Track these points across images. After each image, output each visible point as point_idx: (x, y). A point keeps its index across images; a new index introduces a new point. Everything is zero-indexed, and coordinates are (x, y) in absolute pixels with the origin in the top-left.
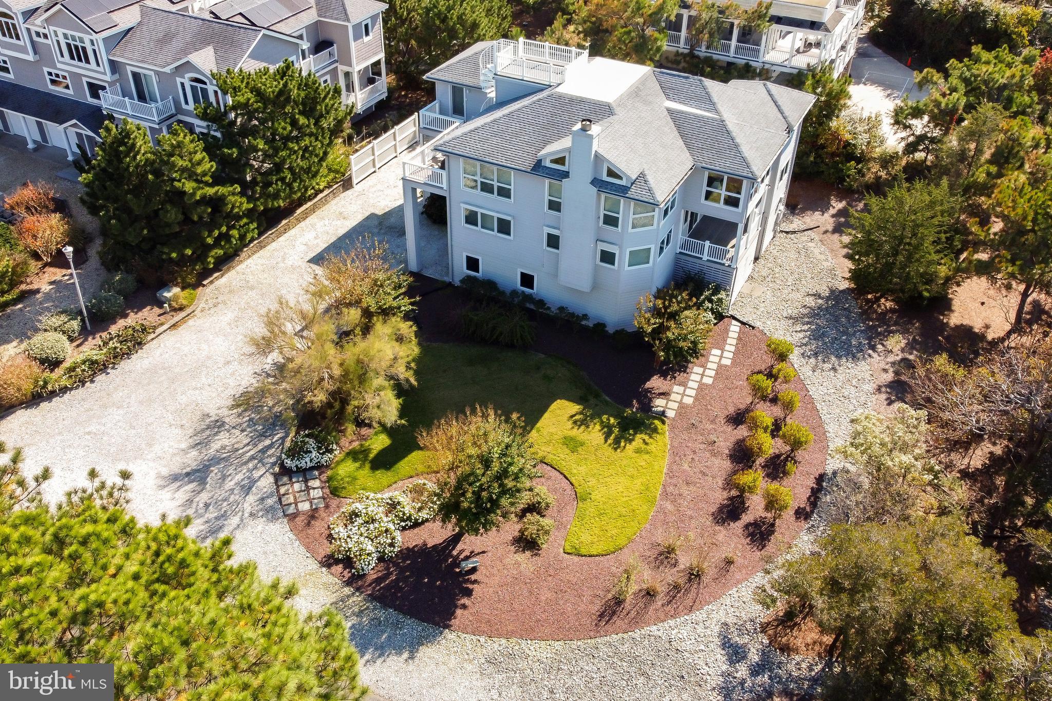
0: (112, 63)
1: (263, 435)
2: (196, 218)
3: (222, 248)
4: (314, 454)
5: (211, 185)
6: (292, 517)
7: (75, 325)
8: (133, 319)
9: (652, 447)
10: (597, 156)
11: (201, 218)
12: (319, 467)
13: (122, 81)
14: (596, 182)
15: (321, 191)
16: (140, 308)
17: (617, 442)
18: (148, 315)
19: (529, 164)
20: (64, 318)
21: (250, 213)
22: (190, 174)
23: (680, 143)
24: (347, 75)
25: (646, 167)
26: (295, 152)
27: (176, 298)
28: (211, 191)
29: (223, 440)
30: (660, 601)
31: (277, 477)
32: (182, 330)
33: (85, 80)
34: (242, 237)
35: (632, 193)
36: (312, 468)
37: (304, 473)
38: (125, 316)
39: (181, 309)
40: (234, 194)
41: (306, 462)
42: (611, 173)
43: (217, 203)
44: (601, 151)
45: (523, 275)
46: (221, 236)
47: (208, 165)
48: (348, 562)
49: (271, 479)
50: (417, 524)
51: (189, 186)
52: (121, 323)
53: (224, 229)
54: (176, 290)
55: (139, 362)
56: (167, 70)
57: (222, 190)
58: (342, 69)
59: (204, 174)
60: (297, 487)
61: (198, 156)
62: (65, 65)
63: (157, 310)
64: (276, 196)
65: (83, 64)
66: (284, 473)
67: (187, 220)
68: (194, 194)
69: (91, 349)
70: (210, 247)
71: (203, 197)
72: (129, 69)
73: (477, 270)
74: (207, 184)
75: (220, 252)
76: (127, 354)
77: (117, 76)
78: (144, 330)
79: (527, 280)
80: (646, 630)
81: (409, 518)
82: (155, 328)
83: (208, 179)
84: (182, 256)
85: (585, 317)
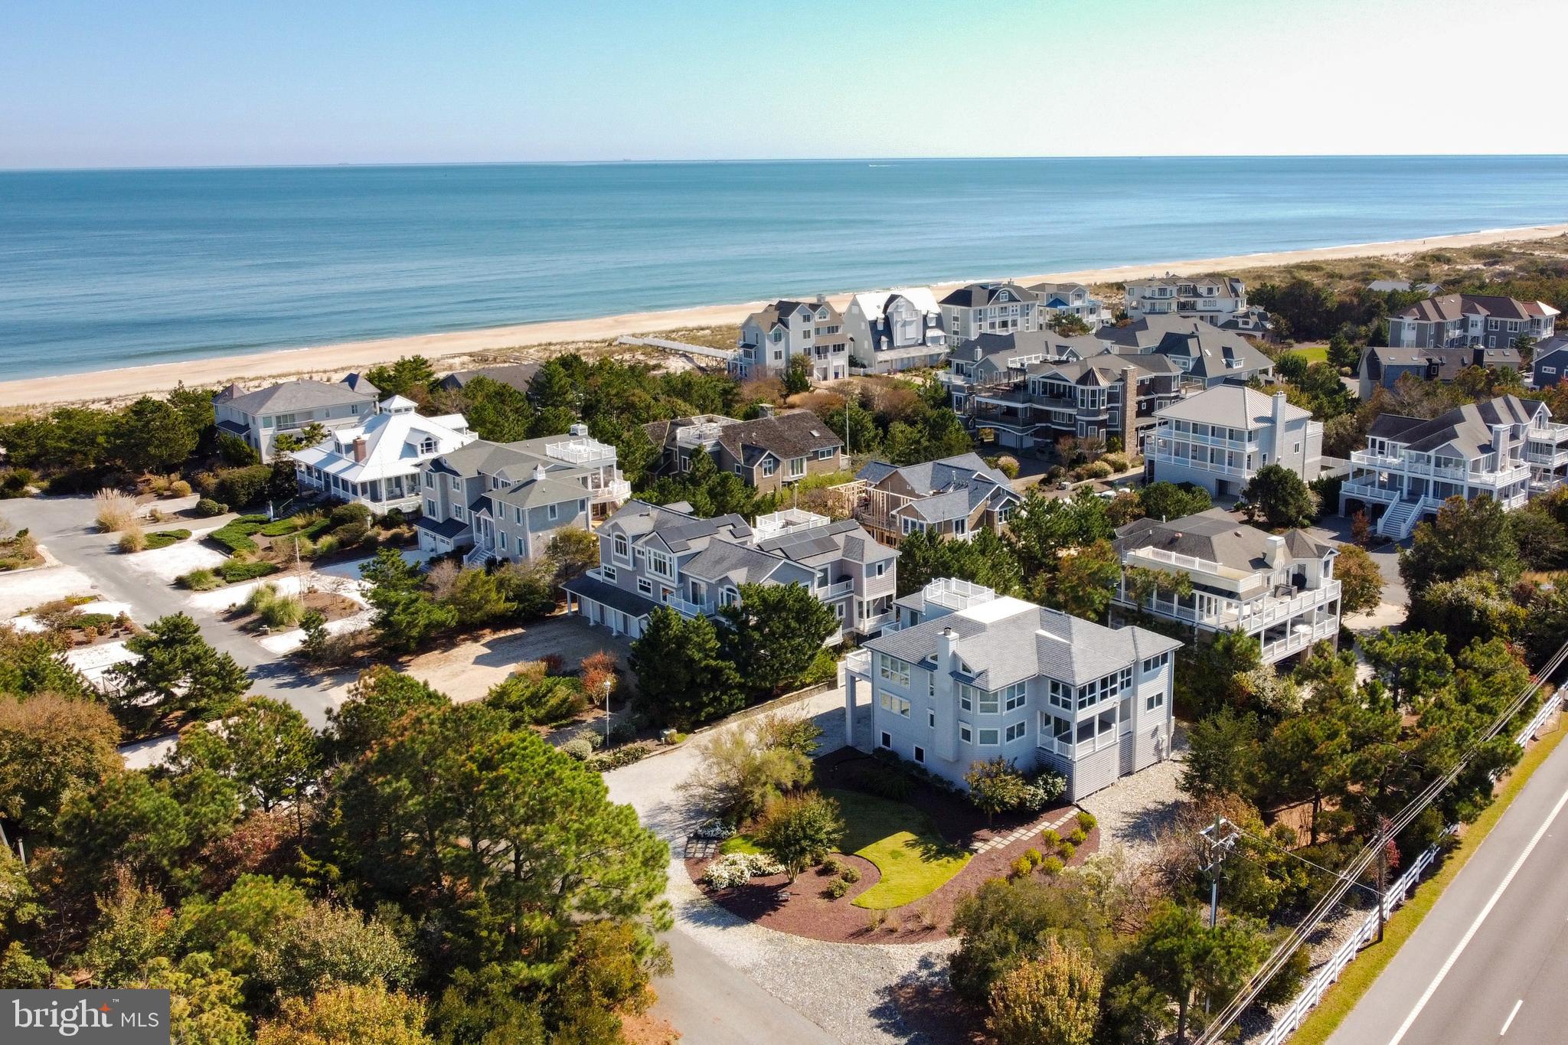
0: (681, 576)
1: (692, 818)
2: (698, 681)
3: (714, 707)
4: (718, 829)
5: (715, 659)
6: (687, 859)
7: (599, 739)
8: (638, 744)
9: (951, 865)
10: (954, 655)
11: (702, 681)
12: (719, 838)
13: (685, 589)
14: (955, 674)
15: (809, 685)
16: (645, 739)
17: (928, 859)
18: (650, 744)
19: (918, 658)
20: (594, 734)
21: (741, 687)
22: (701, 647)
23: (1035, 657)
24: (861, 604)
25: (991, 666)
26: (785, 648)
27: (671, 735)
28: (713, 663)
29: (667, 816)
30: (895, 935)
31: (690, 839)
32: (668, 757)
33: (662, 586)
34: (731, 703)
35: (975, 683)
36: (714, 838)
37: (708, 839)
38: (634, 742)
39: (673, 744)
40: (730, 668)
41: (711, 833)
42: (965, 669)
43: (717, 672)
44: (958, 652)
45: (917, 749)
46: (715, 699)
47: (715, 644)
48: (709, 882)
49: (686, 839)
50: (763, 875)
51: (697, 656)
52: (630, 745)
53: (718, 693)
54: (674, 731)
55: (633, 769)
56: (713, 581)
57: (721, 663)
58: (856, 598)
59: (712, 649)
60: (700, 845)
61: (709, 636)
62: (651, 575)
63: (656, 742)
64: (764, 678)
65: (662, 575)
66: (697, 837)
67: (693, 681)
68: (700, 661)
69: (605, 756)
70: (704, 705)
71: (707, 667)
72: (691, 580)
73: (889, 746)
74: (712, 657)
75: (712, 710)
76: (626, 763)
77: (682, 585)
78: (643, 750)
79: (919, 753)
80: (877, 945)
81: (760, 868)
82: (650, 751)
83: (713, 654)
84: (684, 707)
85: (951, 783)
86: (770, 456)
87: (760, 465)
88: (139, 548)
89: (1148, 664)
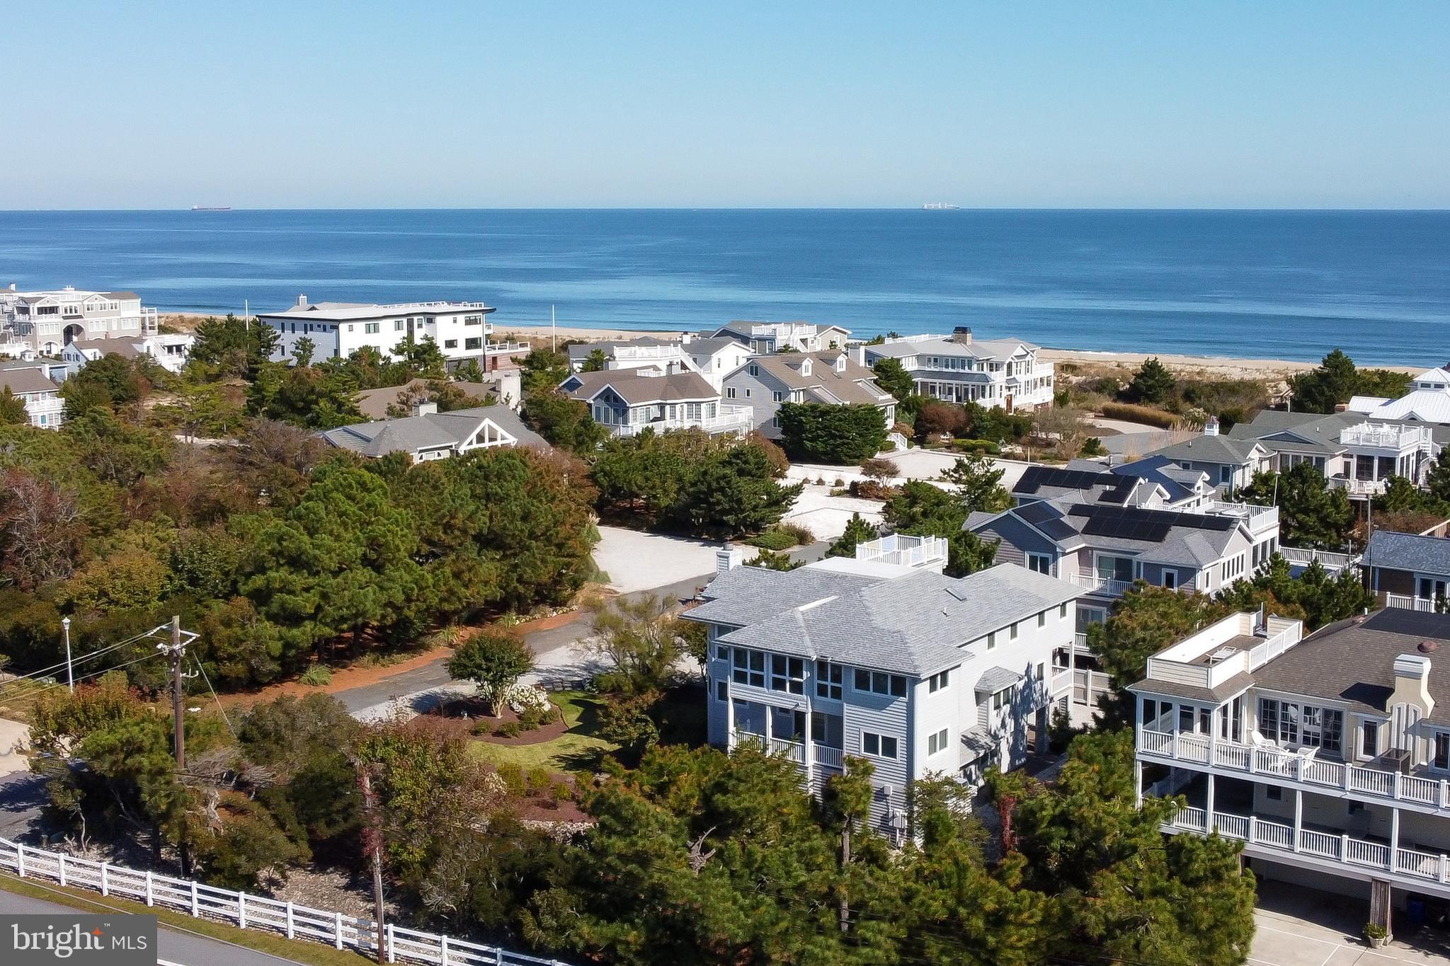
89: (862, 678)
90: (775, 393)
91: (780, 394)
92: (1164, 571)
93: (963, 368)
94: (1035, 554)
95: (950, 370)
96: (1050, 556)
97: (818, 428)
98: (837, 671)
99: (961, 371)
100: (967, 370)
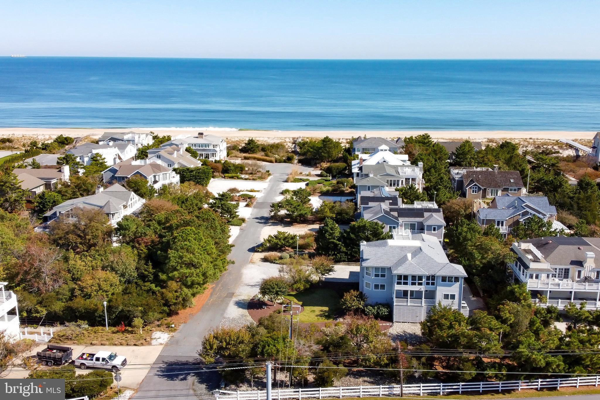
28: (335, 241)
47: (338, 235)
53: (336, 253)
86: (475, 185)
87: (471, 188)
88: (290, 181)
89: (444, 279)
90: (168, 165)
91: (170, 165)
92: (433, 227)
93: (206, 147)
94: (391, 225)
95: (201, 148)
96: (396, 226)
97: (191, 176)
98: (433, 277)
99: (205, 148)
100: (207, 148)
